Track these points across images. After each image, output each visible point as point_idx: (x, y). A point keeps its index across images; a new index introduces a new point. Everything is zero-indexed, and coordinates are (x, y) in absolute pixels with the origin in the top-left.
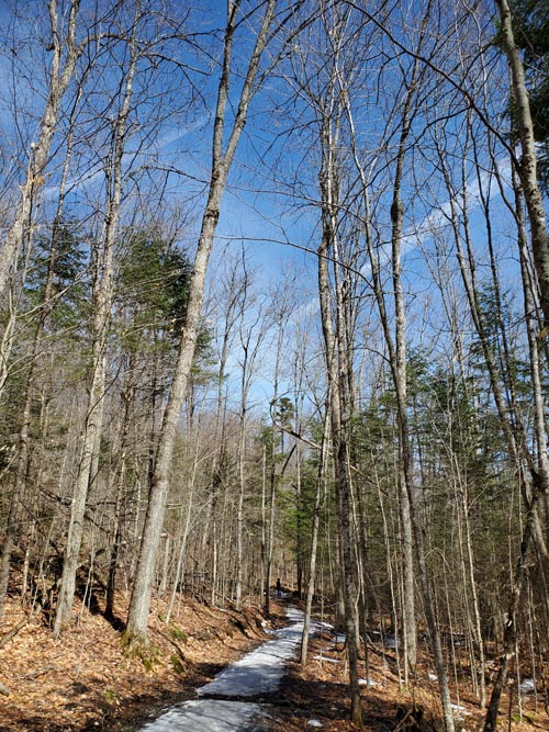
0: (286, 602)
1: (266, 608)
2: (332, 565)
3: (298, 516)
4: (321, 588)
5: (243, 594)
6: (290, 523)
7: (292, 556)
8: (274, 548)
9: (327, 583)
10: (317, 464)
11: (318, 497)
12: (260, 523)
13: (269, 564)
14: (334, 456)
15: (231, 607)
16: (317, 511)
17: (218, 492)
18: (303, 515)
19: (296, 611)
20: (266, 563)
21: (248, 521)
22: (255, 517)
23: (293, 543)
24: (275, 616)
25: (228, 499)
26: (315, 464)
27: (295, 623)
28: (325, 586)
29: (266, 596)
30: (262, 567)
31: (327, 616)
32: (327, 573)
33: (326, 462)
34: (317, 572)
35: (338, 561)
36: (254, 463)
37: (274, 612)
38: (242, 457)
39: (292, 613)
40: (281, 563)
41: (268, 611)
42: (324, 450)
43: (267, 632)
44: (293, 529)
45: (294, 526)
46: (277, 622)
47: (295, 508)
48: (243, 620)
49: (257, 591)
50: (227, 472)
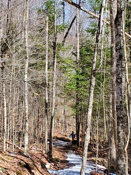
0: (66, 149)
1: (50, 154)
2: (106, 118)
3: (77, 79)
4: (96, 137)
5: (30, 143)
6: (70, 85)
7: (71, 112)
8: (56, 106)
9: (101, 133)
10: (95, 32)
11: (95, 60)
12: (44, 84)
13: (52, 118)
14: (111, 24)
15: (20, 153)
16: (94, 73)
17: (6, 58)
18: (82, 77)
19: (74, 156)
20: (50, 117)
21: (34, 83)
22: (39, 80)
23: (72, 102)
24: (57, 160)
25: (15, 63)
26: (93, 32)
27: (74, 165)
28: (100, 136)
29: (50, 144)
30: (46, 121)
31: (100, 159)
32: (101, 126)
33: (103, 29)
34: (93, 125)
35: (111, 115)
36: (38, 33)
37: (57, 157)
38: (27, 27)
39: (71, 157)
40: (62, 118)
41: (51, 156)
42: (102, 18)
43: (50, 172)
44: (72, 89)
45: (74, 87)
46: (59, 164)
47: (74, 72)
48: (31, 163)
49: (42, 141)
50: (14, 41)
